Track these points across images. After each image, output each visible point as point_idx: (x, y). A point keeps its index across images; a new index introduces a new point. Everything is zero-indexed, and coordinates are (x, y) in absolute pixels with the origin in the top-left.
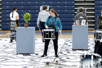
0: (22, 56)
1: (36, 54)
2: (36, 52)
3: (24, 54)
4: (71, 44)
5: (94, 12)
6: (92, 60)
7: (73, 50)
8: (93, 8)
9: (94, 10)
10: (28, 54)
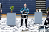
0: (9, 27)
1: (17, 26)
2: (16, 25)
3: (10, 26)
4: (34, 21)
5: (45, 6)
6: (44, 29)
7: (35, 24)
8: (45, 4)
9: (45, 5)
10: (13, 26)
